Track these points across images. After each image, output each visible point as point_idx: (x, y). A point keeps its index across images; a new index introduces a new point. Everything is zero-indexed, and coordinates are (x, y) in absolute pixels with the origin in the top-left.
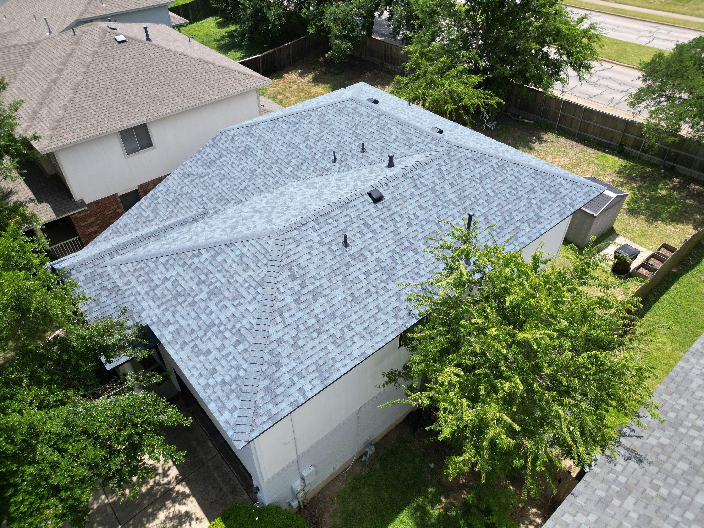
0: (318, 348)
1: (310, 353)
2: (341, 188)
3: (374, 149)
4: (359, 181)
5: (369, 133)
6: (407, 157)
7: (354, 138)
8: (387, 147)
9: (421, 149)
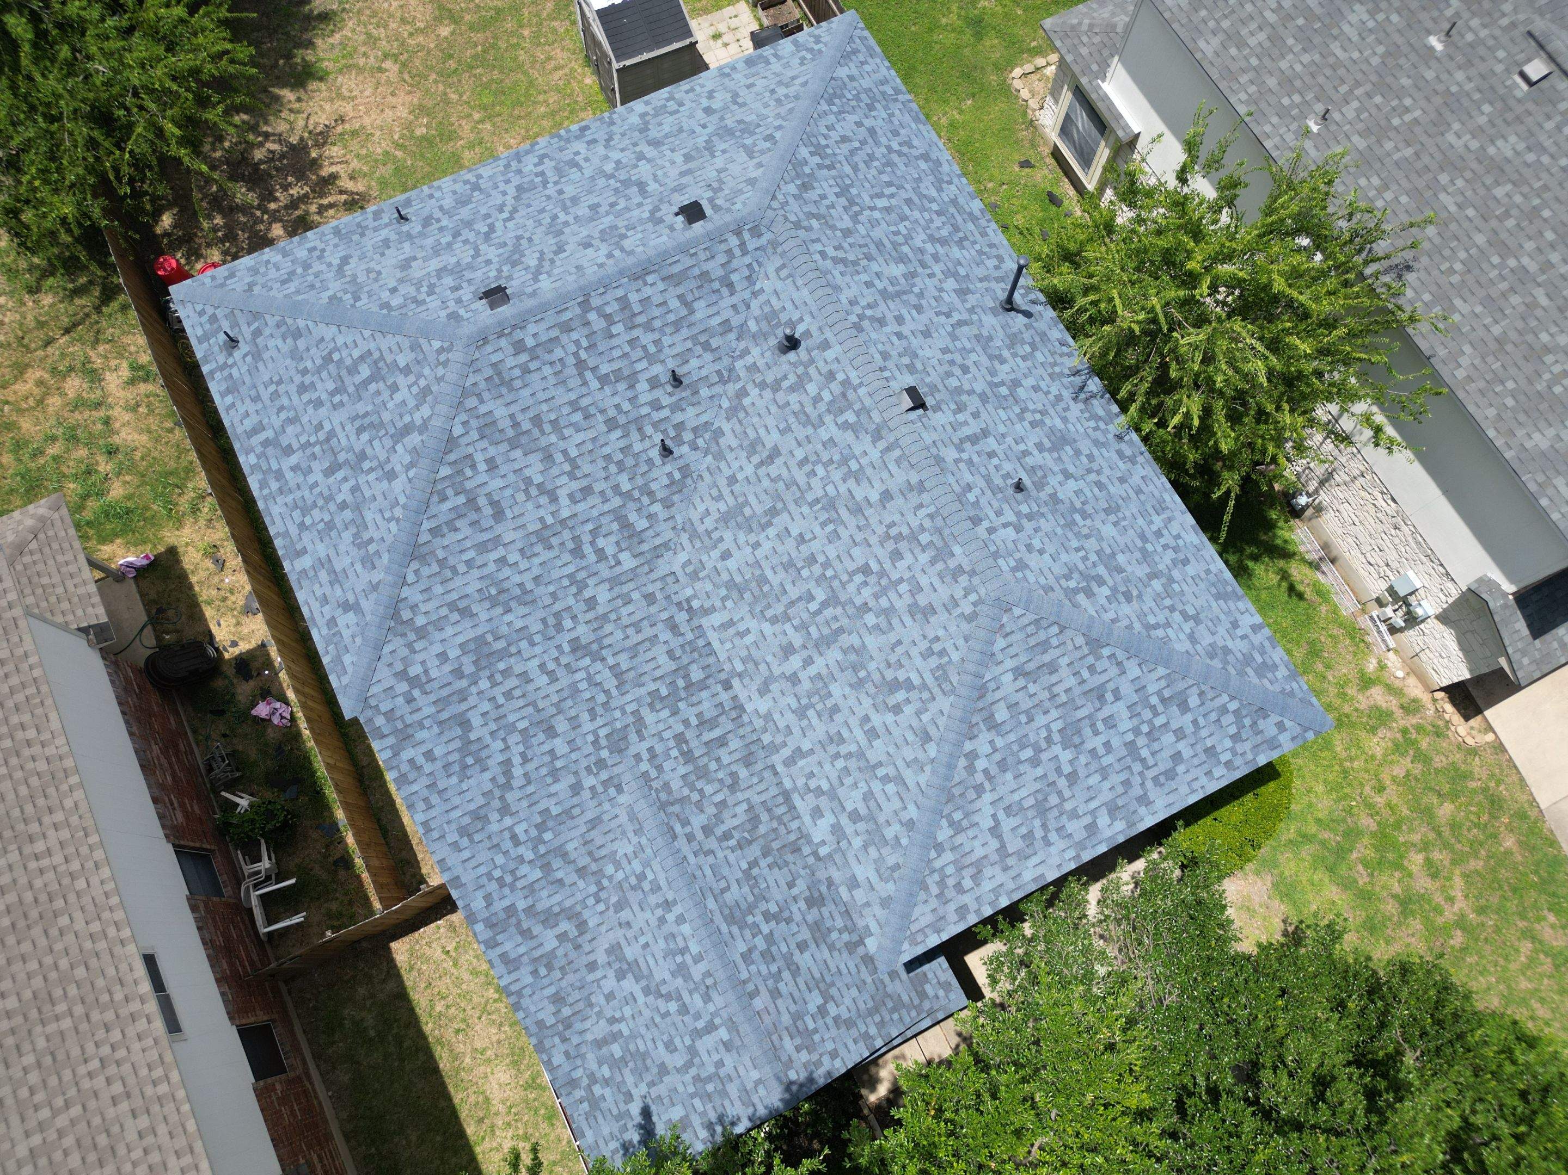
2: (836, 457)
3: (684, 358)
4: (828, 419)
5: (627, 349)
6: (754, 304)
7: (621, 386)
8: (696, 330)
9: (749, 266)
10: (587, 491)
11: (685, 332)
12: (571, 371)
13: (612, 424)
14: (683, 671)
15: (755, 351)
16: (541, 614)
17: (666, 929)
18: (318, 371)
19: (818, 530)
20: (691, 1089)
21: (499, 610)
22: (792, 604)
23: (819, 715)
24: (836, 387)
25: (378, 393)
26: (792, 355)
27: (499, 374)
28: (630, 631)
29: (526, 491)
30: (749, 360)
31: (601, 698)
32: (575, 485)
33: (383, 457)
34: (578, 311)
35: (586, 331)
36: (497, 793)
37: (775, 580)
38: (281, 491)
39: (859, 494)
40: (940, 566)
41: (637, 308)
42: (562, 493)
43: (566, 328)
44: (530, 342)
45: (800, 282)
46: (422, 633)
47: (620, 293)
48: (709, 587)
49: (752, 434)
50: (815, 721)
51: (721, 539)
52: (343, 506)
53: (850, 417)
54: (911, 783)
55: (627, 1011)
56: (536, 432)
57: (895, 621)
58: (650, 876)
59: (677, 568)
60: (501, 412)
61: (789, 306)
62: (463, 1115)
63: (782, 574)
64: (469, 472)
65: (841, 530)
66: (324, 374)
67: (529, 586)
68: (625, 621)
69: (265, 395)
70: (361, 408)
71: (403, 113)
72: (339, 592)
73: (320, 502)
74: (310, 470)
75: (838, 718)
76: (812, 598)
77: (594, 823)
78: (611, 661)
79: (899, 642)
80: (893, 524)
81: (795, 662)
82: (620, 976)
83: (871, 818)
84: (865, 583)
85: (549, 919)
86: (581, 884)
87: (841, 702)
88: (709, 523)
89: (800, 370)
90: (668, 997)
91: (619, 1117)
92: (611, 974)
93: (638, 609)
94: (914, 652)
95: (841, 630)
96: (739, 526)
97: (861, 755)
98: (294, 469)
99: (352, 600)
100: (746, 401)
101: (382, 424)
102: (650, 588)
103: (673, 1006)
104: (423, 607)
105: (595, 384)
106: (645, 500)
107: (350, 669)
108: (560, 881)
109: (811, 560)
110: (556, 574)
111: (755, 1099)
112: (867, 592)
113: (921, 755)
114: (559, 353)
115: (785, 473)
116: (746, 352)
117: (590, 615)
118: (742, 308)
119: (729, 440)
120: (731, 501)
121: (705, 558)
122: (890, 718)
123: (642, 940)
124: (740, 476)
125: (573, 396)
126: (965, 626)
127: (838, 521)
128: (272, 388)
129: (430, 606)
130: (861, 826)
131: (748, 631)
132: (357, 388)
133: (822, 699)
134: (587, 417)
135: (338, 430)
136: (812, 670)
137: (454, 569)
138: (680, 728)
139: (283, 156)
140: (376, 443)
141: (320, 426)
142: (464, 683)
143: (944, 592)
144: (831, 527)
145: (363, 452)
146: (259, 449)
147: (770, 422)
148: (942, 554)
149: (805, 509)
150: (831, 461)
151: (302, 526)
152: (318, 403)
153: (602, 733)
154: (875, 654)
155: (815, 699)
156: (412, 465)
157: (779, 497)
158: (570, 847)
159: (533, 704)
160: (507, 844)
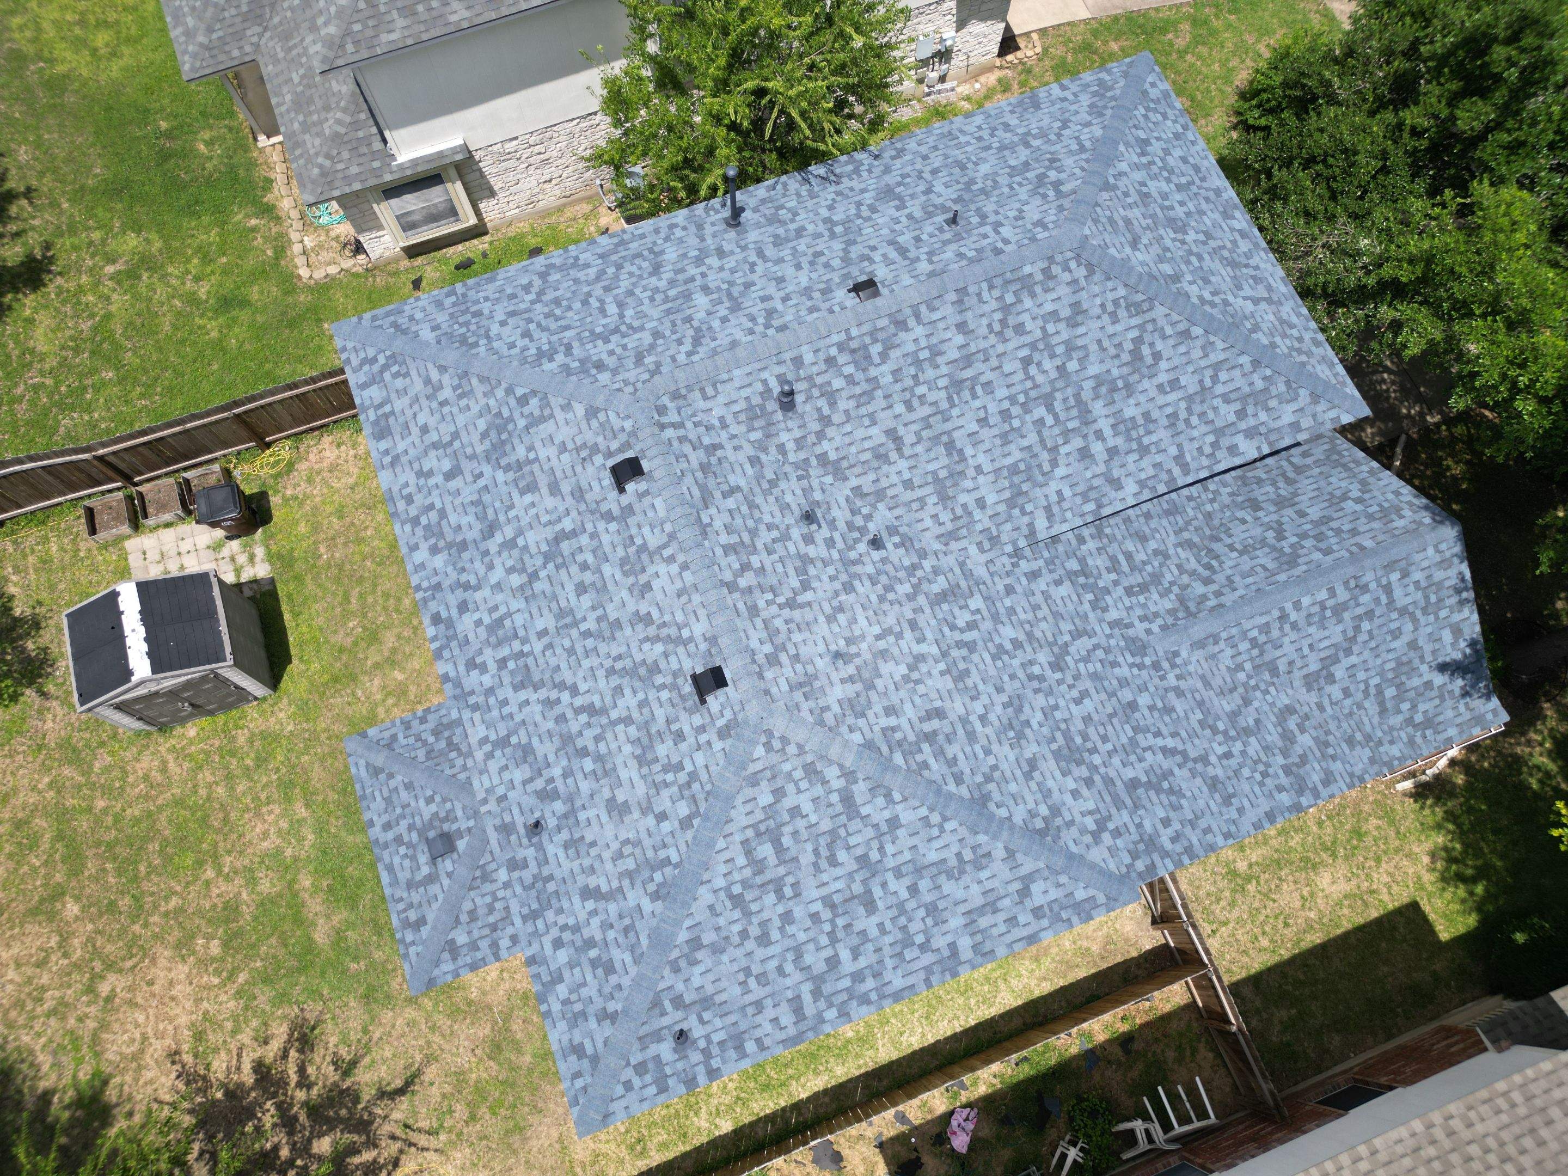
2: (912, 371)
3: (785, 508)
4: (873, 372)
5: (775, 557)
6: (734, 429)
7: (812, 571)
8: (757, 490)
9: (696, 425)
10: (913, 625)
11: (759, 500)
12: (796, 614)
13: (848, 588)
14: (1071, 575)
15: (784, 437)
16: (1029, 693)
17: (1302, 623)
18: (748, 914)
19: (977, 403)
20: (1431, 618)
21: (1028, 731)
22: (1042, 441)
23: (1149, 433)
24: (841, 359)
25: (795, 833)
26: (799, 398)
27: (801, 685)
28: (1040, 614)
29: (917, 682)
30: (790, 446)
31: (1100, 653)
32: (908, 634)
33: (870, 833)
34: (737, 595)
35: (757, 593)
36: (1190, 764)
37: (1017, 455)
38: (877, 975)
39: (954, 354)
40: (1038, 289)
41: (734, 539)
42: (917, 649)
43: (754, 611)
44: (768, 648)
45: (725, 376)
46: (1055, 811)
47: (719, 551)
48: (1008, 526)
49: (867, 456)
50: (1154, 438)
51: (964, 506)
52: (913, 890)
53: (876, 349)
54: (1222, 356)
55: (1361, 676)
56: (858, 661)
57: (1080, 342)
58: (1255, 633)
59: (984, 558)
60: (838, 692)
61: (744, 393)
62: (1360, 920)
63: (1012, 447)
64: (898, 736)
65: (983, 379)
66: (754, 907)
67: (1004, 698)
68: (1030, 616)
69: (757, 992)
70: (807, 858)
71: (182, 971)
72: (1006, 902)
73: (903, 920)
74: (863, 932)
75: (1155, 414)
76: (1040, 422)
77: (1207, 684)
78: (1067, 638)
79: (1099, 342)
80: (990, 326)
81: (1097, 448)
82: (1331, 679)
83: (1244, 399)
84: (1039, 364)
85: (1289, 738)
86: (1256, 704)
87: (1140, 410)
88: (945, 517)
89: (816, 392)
90: (1357, 629)
91: (1442, 698)
92: (1329, 689)
93: (1018, 601)
94: (1110, 329)
95: (1077, 396)
96: (956, 485)
97: (1190, 399)
98: (856, 955)
99: (1017, 886)
100: (833, 456)
101: (833, 832)
102: (1000, 587)
103: (1366, 626)
104: (1031, 805)
105: (808, 596)
106: (919, 573)
107: (1091, 892)
108: (1257, 721)
109: (1006, 415)
110: (992, 672)
111: (1448, 554)
112: (1048, 365)
113: (1199, 343)
114: (778, 623)
115: (914, 427)
116: (782, 449)
117: (1028, 649)
118: (736, 442)
119: (866, 483)
120: (929, 489)
121: (979, 527)
122: (1164, 365)
123: (1306, 650)
124: (907, 475)
125: (822, 619)
126: (1097, 277)
127: (974, 379)
128: (752, 982)
129: (1029, 798)
130: (1250, 410)
131: (1059, 493)
132: (782, 862)
133: (1136, 427)
134: (841, 609)
135: (825, 891)
136: (1108, 432)
137: (994, 768)
138: (1120, 591)
139: (210, 1138)
140: (853, 841)
141: (815, 917)
142: (1097, 778)
143: (1063, 290)
144: (979, 389)
145: (858, 859)
146: (822, 1004)
147: (860, 433)
148: (1027, 284)
149: (955, 412)
150: (915, 377)
151: (924, 947)
152: (787, 918)
153: (1130, 660)
154: (1104, 368)
155: (1134, 434)
156: (888, 796)
157: (935, 439)
158: (1228, 708)
159: (1110, 716)
160: (1233, 762)
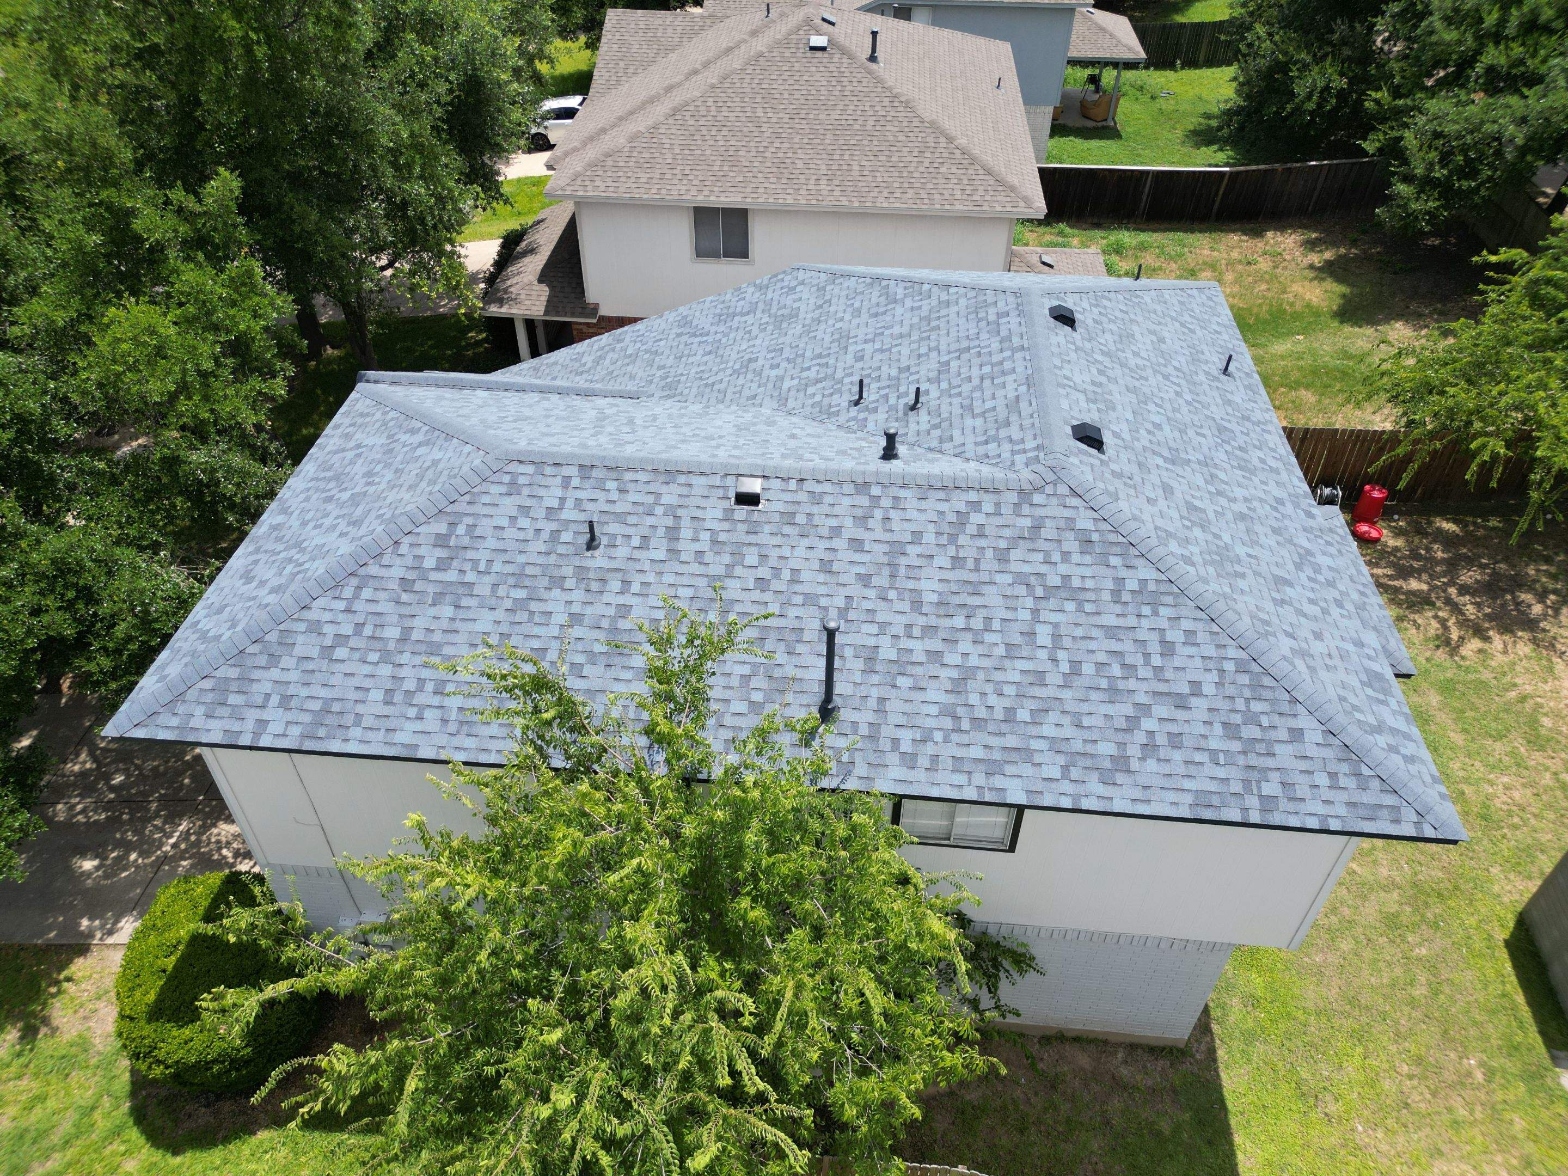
0: (355, 682)
1: (336, 680)
3: (934, 412)
5: (965, 376)
8: (955, 420)
13: (904, 370)
27: (986, 306)
32: (869, 352)
34: (1016, 345)
35: (995, 351)
36: (693, 331)
41: (999, 380)
42: (867, 346)
43: (1005, 340)
44: (1004, 320)
46: (821, 289)
47: (1020, 369)
105: (947, 358)
125: (943, 347)
129: (836, 290)
139: (1522, 613)
142: (773, 311)
159: (732, 344)
